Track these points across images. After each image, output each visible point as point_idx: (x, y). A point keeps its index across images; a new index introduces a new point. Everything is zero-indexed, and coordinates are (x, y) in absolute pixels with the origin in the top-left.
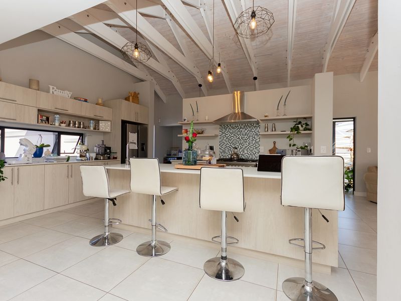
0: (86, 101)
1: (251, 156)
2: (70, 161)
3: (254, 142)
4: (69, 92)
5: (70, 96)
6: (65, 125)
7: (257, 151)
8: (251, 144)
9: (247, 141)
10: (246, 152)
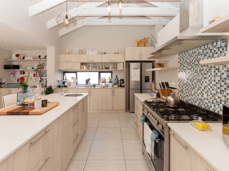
0: (105, 53)
1: (213, 105)
2: (96, 88)
3: (217, 79)
4: (96, 51)
5: (96, 53)
6: (95, 68)
7: (223, 99)
8: (214, 83)
9: (207, 76)
10: (205, 96)
